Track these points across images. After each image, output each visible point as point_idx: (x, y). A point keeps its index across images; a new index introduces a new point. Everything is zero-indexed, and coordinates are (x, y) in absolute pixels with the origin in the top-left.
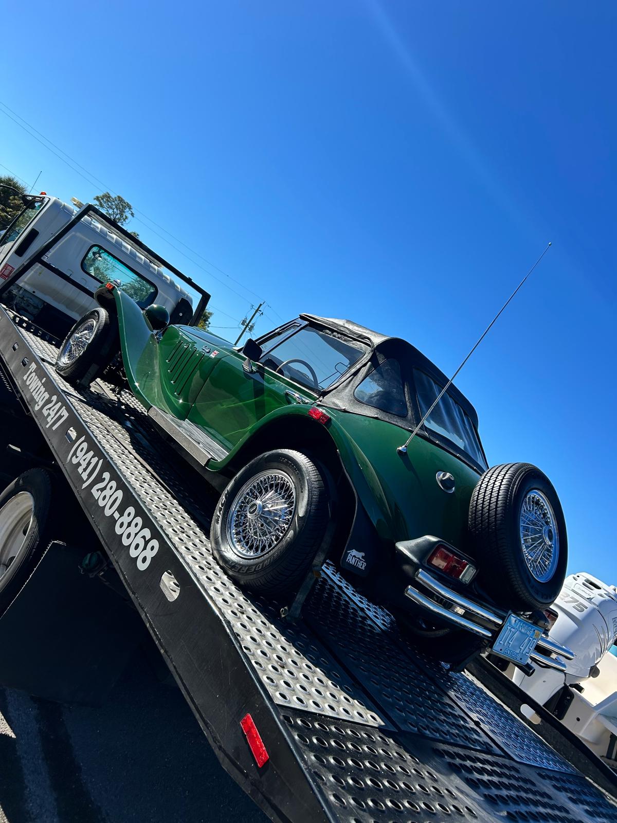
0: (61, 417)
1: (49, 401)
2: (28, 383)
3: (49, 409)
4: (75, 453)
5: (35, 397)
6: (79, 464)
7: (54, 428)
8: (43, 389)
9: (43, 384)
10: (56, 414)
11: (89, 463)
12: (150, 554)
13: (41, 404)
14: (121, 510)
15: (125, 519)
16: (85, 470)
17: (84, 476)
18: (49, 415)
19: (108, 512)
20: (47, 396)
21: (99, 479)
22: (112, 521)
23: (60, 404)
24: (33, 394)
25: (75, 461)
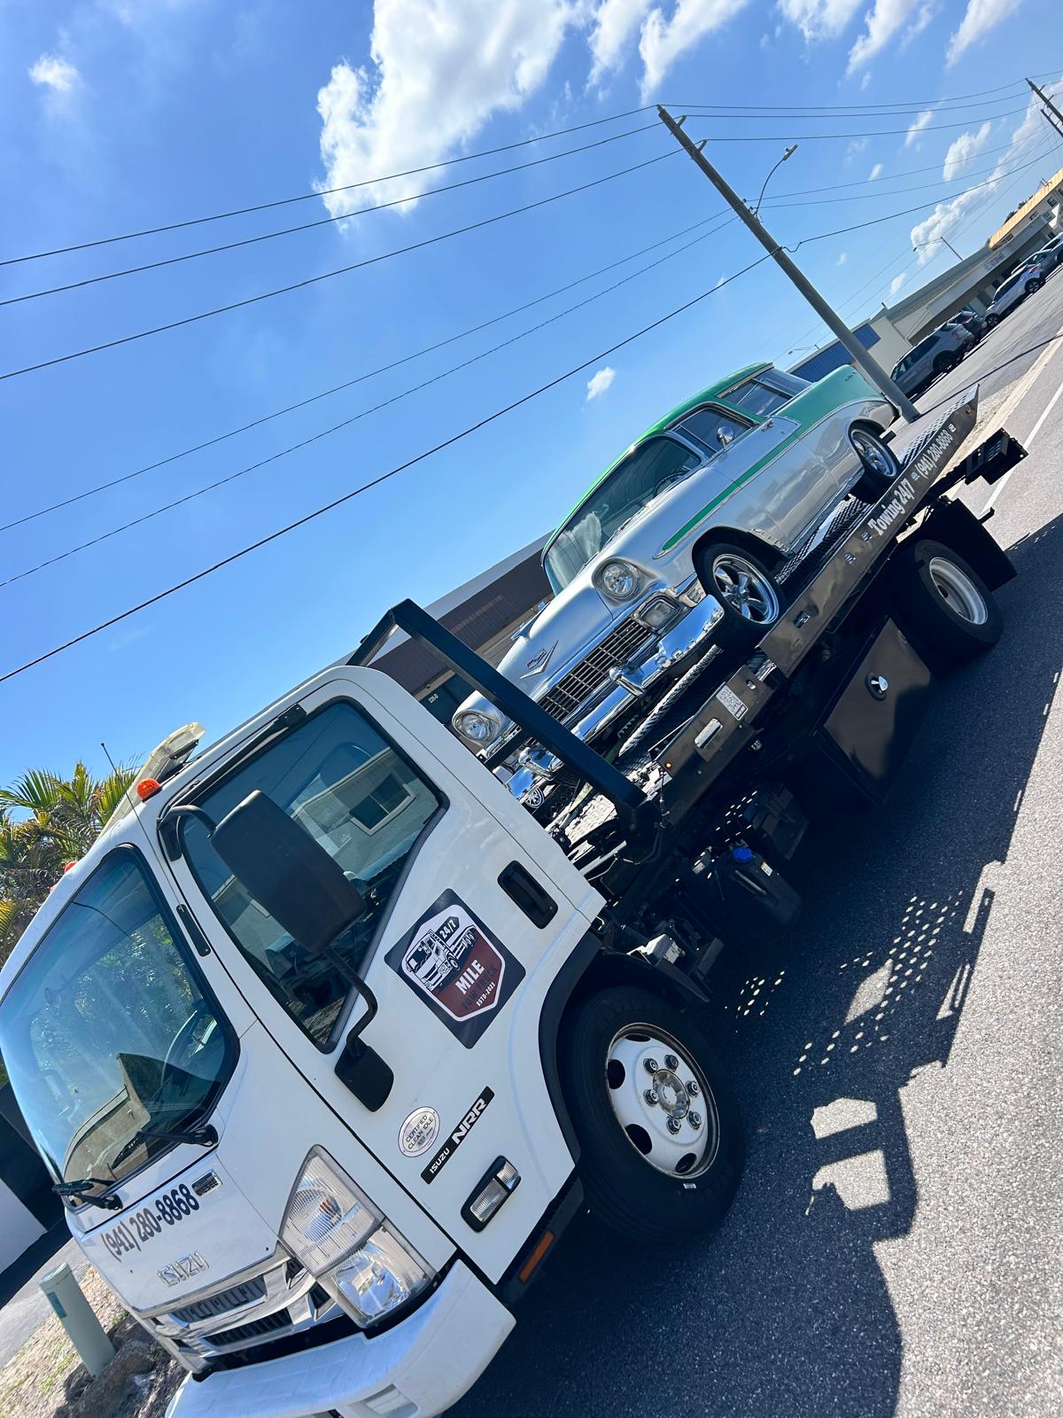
0: (907, 486)
1: (899, 500)
2: (885, 528)
3: (903, 497)
4: (924, 473)
5: (896, 514)
8: (890, 507)
9: (887, 507)
10: (906, 491)
13: (901, 508)
14: (939, 446)
19: (941, 453)
20: (895, 501)
21: (930, 456)
22: (942, 450)
23: (899, 487)
25: (927, 473)
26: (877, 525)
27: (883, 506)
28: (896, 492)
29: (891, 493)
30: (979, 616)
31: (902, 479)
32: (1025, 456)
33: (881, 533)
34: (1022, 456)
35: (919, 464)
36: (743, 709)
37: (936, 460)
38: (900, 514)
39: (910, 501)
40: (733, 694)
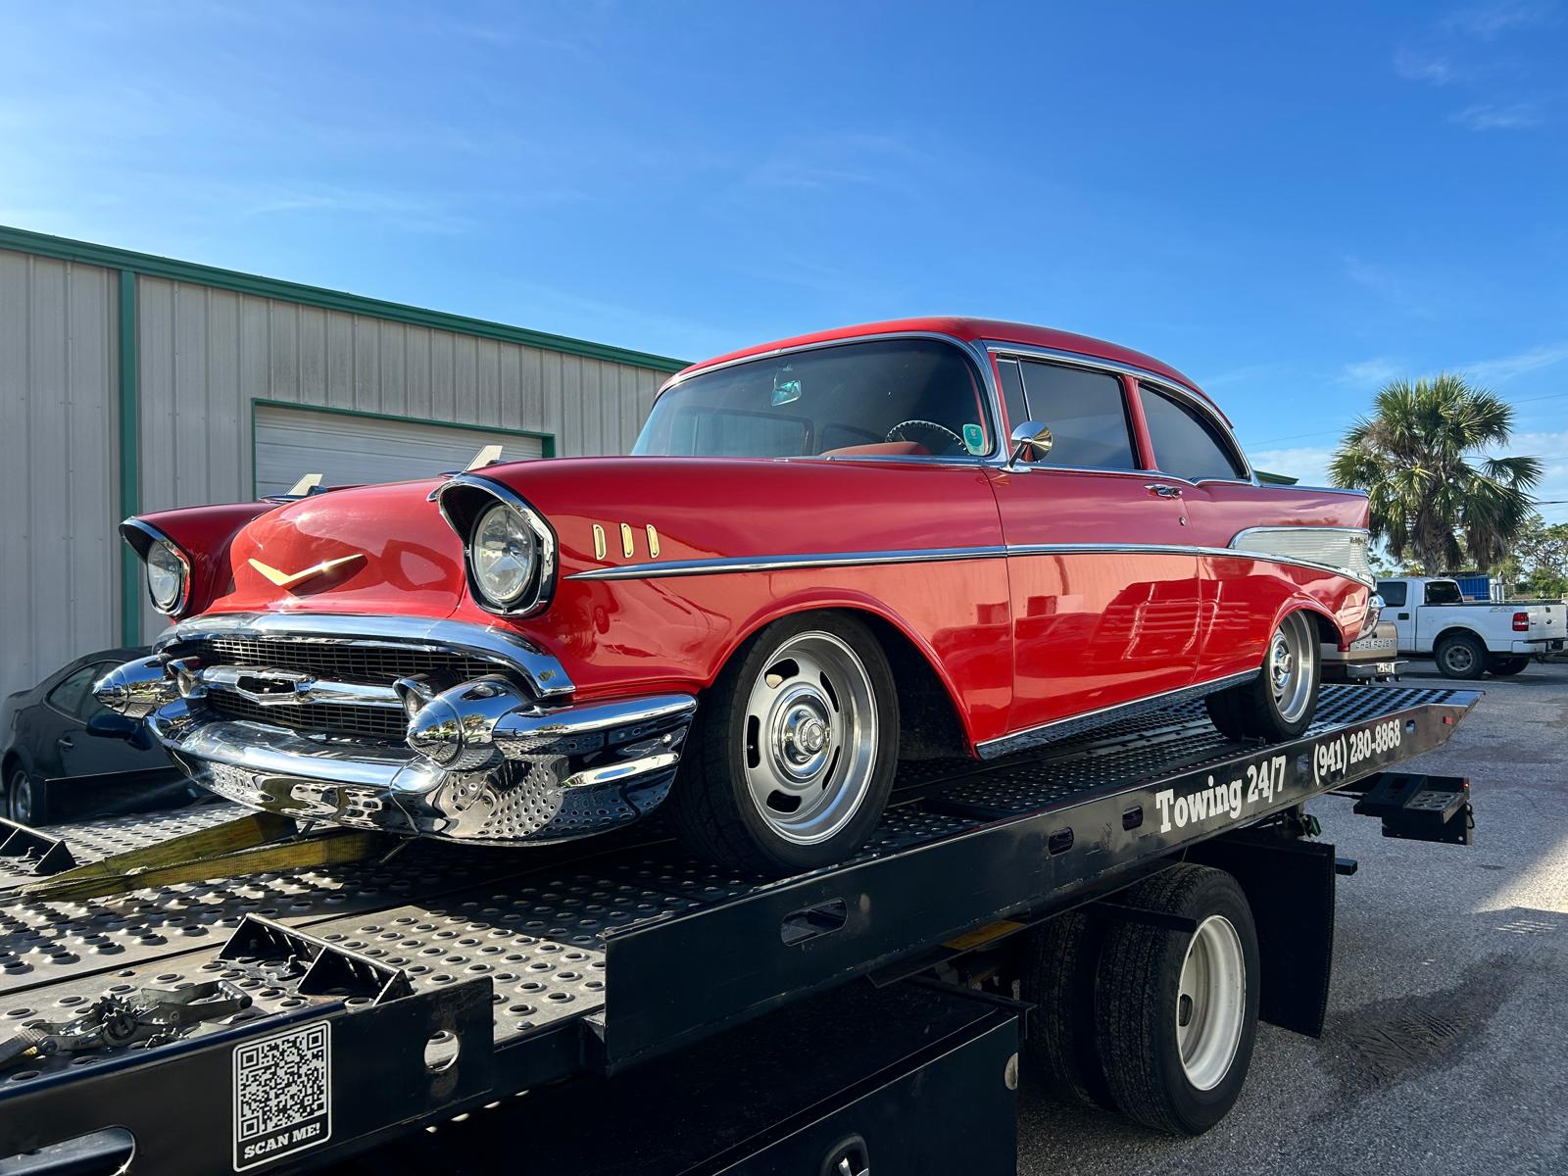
0: (1278, 771)
3: (1257, 787)
5: (1220, 810)
6: (1329, 767)
7: (1280, 789)
8: (1222, 789)
9: (1214, 787)
10: (1269, 779)
11: (1336, 752)
12: (1397, 730)
13: (1237, 803)
14: (1374, 740)
15: (1378, 737)
16: (1336, 763)
17: (1339, 766)
18: (1261, 791)
19: (1368, 754)
20: (1237, 785)
21: (1350, 746)
22: (1374, 751)
23: (1265, 764)
24: (1212, 813)
25: (1323, 772)
26: (1171, 808)
27: (1211, 781)
28: (1252, 770)
29: (1244, 766)
30: (1205, 1072)
31: (1278, 754)
32: (1464, 843)
33: (1166, 827)
34: (1461, 838)
35: (1323, 748)
36: (311, 1131)
37: (1353, 760)
38: (1228, 812)
39: (1262, 800)
40: (324, 1065)
